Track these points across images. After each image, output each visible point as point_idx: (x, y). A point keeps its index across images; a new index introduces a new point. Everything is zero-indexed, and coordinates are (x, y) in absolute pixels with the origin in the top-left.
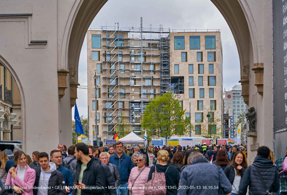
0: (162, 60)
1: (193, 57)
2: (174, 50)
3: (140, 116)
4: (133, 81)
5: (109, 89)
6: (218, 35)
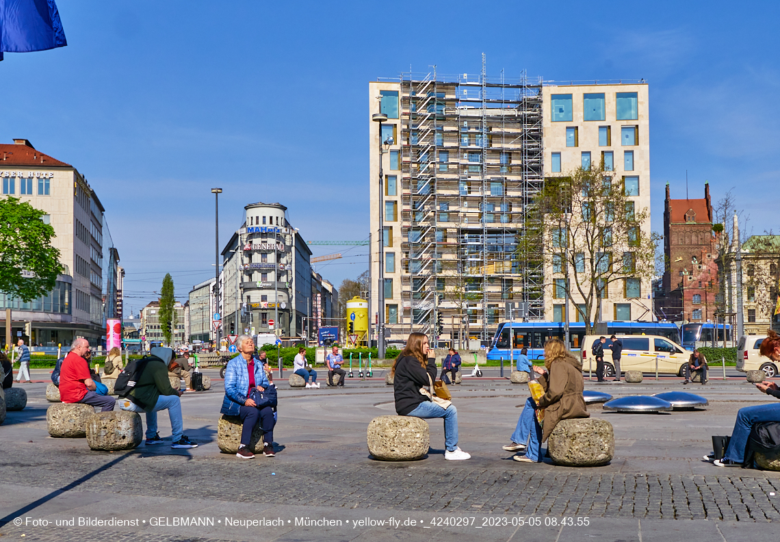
0: (527, 144)
1: (590, 137)
2: (552, 122)
3: (479, 259)
4: (466, 187)
5: (415, 202)
6: (643, 91)
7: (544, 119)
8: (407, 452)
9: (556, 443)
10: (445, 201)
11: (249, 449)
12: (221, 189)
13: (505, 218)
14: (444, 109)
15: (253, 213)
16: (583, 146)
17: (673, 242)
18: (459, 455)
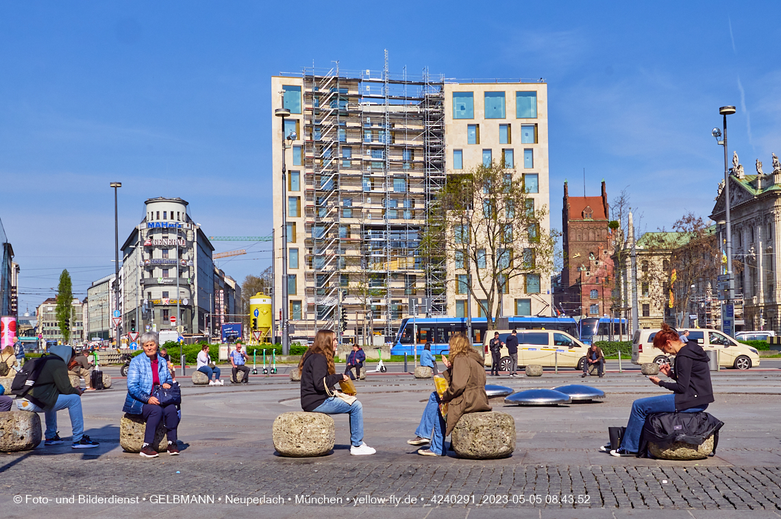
0: (429, 141)
1: (491, 134)
2: (453, 119)
3: (383, 255)
4: (369, 183)
5: (318, 198)
6: (542, 90)
7: (445, 116)
8: (313, 448)
9: (460, 437)
10: (349, 197)
11: (153, 448)
12: (120, 184)
13: (408, 214)
14: (347, 105)
15: (153, 207)
16: (484, 144)
17: (571, 239)
18: (364, 450)
